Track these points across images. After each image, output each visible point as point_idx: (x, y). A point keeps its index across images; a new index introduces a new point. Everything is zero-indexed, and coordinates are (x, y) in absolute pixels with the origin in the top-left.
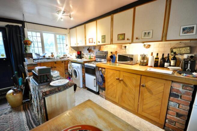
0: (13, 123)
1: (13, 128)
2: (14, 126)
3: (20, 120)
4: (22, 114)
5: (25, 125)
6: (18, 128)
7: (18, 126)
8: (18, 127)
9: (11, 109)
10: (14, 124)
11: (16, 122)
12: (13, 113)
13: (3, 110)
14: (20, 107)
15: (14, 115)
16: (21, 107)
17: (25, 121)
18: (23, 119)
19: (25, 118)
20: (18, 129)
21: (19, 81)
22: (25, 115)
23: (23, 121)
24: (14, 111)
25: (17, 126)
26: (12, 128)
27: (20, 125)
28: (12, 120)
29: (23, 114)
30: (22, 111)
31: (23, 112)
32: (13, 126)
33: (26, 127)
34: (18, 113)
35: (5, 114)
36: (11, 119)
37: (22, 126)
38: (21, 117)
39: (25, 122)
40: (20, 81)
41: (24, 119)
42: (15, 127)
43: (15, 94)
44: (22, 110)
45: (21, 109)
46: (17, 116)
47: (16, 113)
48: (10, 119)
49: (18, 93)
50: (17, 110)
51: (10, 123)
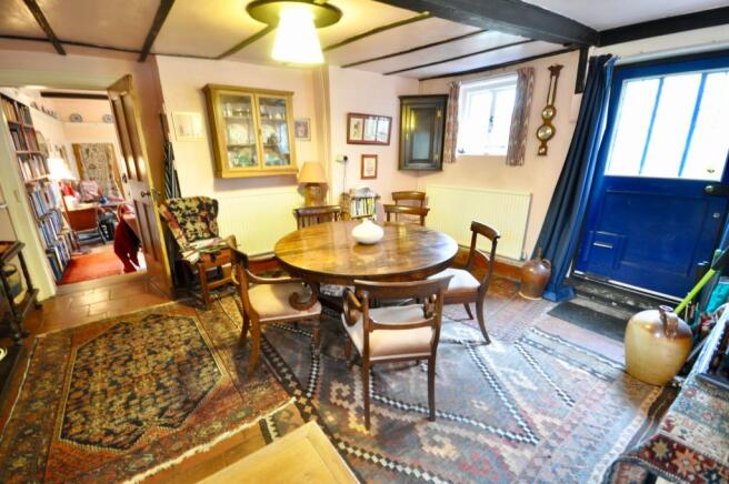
0: (580, 419)
1: (569, 432)
2: (575, 432)
3: (607, 431)
4: (629, 421)
5: (599, 465)
6: (578, 448)
7: (582, 441)
8: (581, 445)
9: (618, 372)
10: (580, 424)
11: (591, 426)
12: (612, 390)
13: (601, 356)
14: (648, 392)
15: (608, 400)
16: (651, 395)
17: (613, 451)
18: (616, 440)
19: (622, 444)
20: (573, 450)
21: (715, 293)
22: (636, 431)
23: (610, 445)
24: (619, 388)
25: (581, 438)
26: (568, 428)
27: (590, 447)
28: (588, 406)
29: (635, 422)
30: (641, 411)
31: (639, 418)
32: (574, 426)
33: (596, 472)
34: (626, 404)
35: (593, 373)
36: (592, 402)
37: (592, 454)
38: (618, 424)
39: (611, 455)
40: (719, 296)
41: (618, 445)
42: (575, 436)
43: (658, 335)
44: (644, 409)
45: (642, 400)
46: (613, 410)
47: (619, 400)
48: (587, 401)
49: (669, 337)
50: (630, 393)
51: (576, 413)
